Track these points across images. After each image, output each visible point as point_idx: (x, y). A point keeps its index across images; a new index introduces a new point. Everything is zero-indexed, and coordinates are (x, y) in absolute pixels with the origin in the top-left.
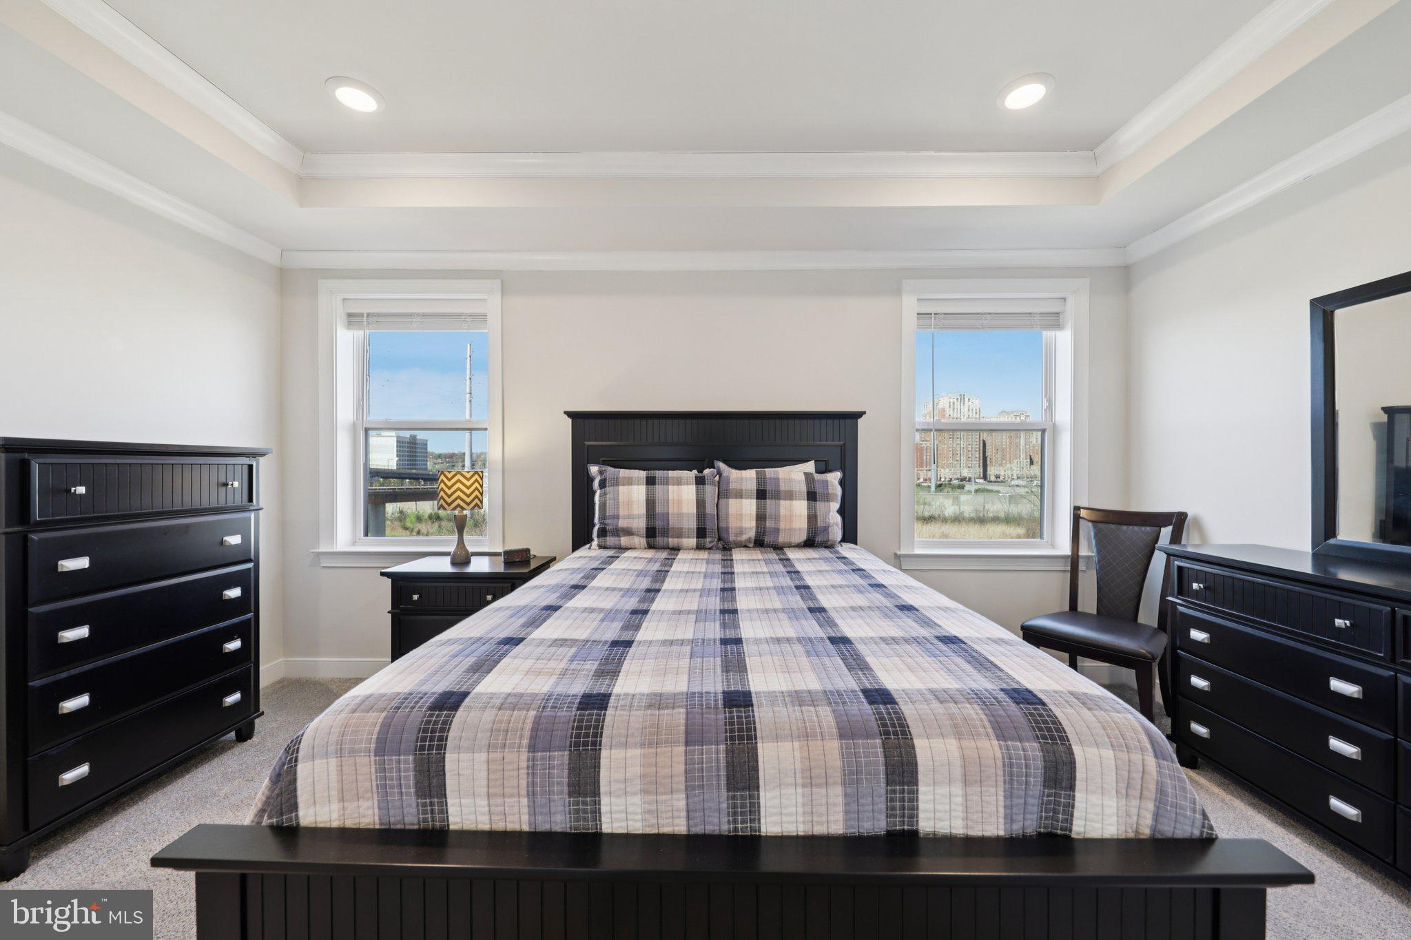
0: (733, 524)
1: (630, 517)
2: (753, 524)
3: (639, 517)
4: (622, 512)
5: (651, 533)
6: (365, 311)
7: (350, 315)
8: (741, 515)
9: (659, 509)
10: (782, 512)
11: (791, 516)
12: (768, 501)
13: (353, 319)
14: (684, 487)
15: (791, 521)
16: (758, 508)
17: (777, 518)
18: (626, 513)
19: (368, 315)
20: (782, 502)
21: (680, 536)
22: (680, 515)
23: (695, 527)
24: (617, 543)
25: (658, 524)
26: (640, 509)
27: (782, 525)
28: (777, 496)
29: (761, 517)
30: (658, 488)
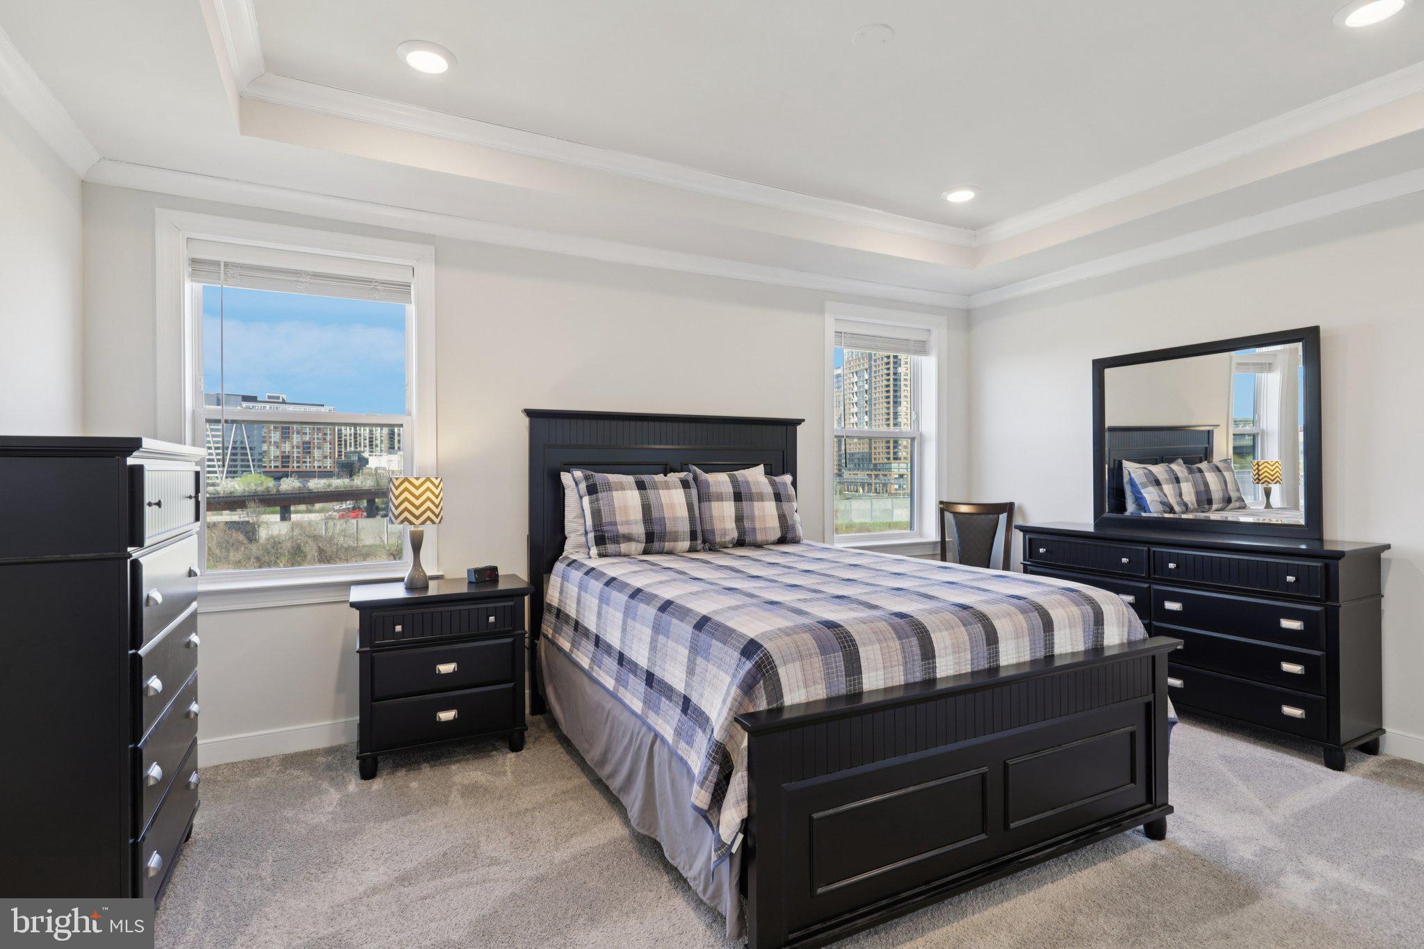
0: (718, 526)
1: (628, 523)
2: (734, 525)
3: (636, 522)
4: (618, 519)
5: (650, 537)
6: (223, 259)
7: (194, 261)
8: (724, 517)
9: (655, 514)
10: (757, 513)
11: (764, 516)
12: (744, 503)
13: (198, 266)
14: (673, 492)
15: (764, 520)
16: (737, 509)
17: (752, 519)
18: (624, 519)
19: (226, 264)
20: (756, 504)
21: (676, 540)
22: (675, 519)
23: (689, 530)
24: (617, 550)
25: (657, 529)
26: (637, 514)
27: (758, 525)
28: (751, 498)
29: (739, 519)
30: (651, 493)
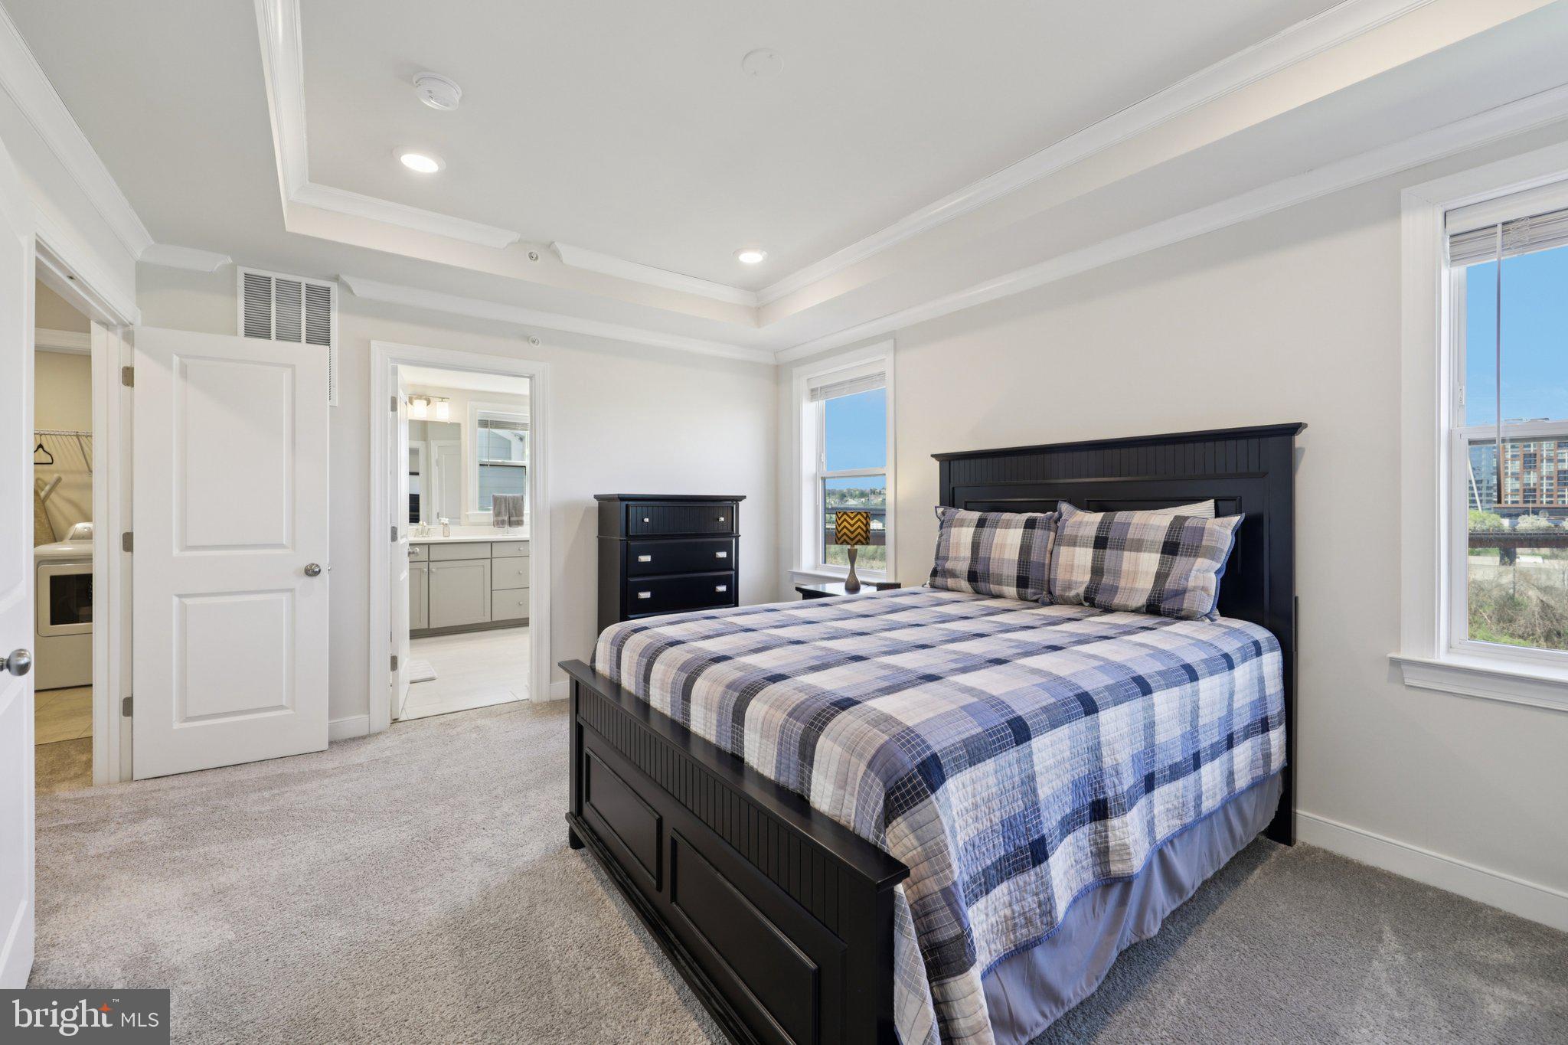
0: (1061, 575)
1: (956, 559)
2: (1087, 578)
3: (964, 559)
4: (951, 554)
5: (973, 577)
6: (819, 386)
7: (813, 390)
8: (1072, 566)
9: (982, 553)
10: (1125, 566)
11: (1135, 573)
12: (1108, 551)
13: (814, 394)
14: (1012, 531)
15: (1134, 579)
16: (1094, 559)
17: (1117, 573)
18: (955, 554)
19: (821, 388)
20: (1126, 554)
21: (1000, 583)
22: (1001, 561)
23: (1016, 575)
24: (944, 583)
25: (980, 568)
26: (966, 552)
27: (1122, 583)
28: (1122, 545)
29: (1097, 571)
30: (986, 531)
